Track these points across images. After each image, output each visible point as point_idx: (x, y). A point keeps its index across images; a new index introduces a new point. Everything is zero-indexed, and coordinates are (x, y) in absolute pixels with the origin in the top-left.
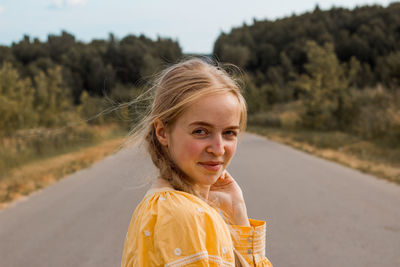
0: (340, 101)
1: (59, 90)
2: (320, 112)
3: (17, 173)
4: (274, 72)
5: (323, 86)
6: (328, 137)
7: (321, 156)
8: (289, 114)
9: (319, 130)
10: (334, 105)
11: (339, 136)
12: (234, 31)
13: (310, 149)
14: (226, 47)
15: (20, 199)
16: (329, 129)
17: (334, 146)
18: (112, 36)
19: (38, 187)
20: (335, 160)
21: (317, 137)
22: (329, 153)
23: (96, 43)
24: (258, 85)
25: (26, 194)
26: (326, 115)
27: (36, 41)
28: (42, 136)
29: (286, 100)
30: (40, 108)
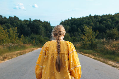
0: (92, 42)
1: (16, 34)
2: (86, 45)
5: (88, 38)
6: (87, 51)
7: (85, 55)
9: (86, 49)
10: (90, 43)
11: (91, 51)
12: (65, 21)
13: (82, 53)
15: (7, 60)
16: (89, 49)
17: (89, 53)
18: (30, 19)
19: (12, 58)
21: (85, 51)
22: (87, 55)
25: (9, 59)
26: (88, 45)
29: (78, 41)
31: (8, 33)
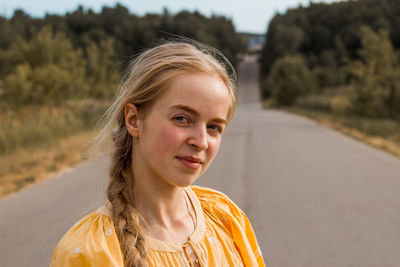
0: (393, 89)
1: (110, 62)
2: (371, 99)
3: (65, 144)
4: (328, 55)
5: (376, 73)
6: (377, 124)
7: (369, 144)
8: (340, 99)
9: (370, 117)
10: (386, 92)
11: (389, 124)
12: (290, 12)
13: (360, 135)
14: (281, 28)
15: (66, 170)
16: (379, 116)
17: (384, 134)
18: (166, 10)
19: (84, 159)
20: (384, 148)
21: (367, 124)
22: (378, 141)
23: (150, 17)
24: (311, 67)
25: (72, 164)
26: (378, 102)
27: (90, 12)
28: (91, 107)
29: (338, 84)
30: (92, 80)
31: (84, 62)
